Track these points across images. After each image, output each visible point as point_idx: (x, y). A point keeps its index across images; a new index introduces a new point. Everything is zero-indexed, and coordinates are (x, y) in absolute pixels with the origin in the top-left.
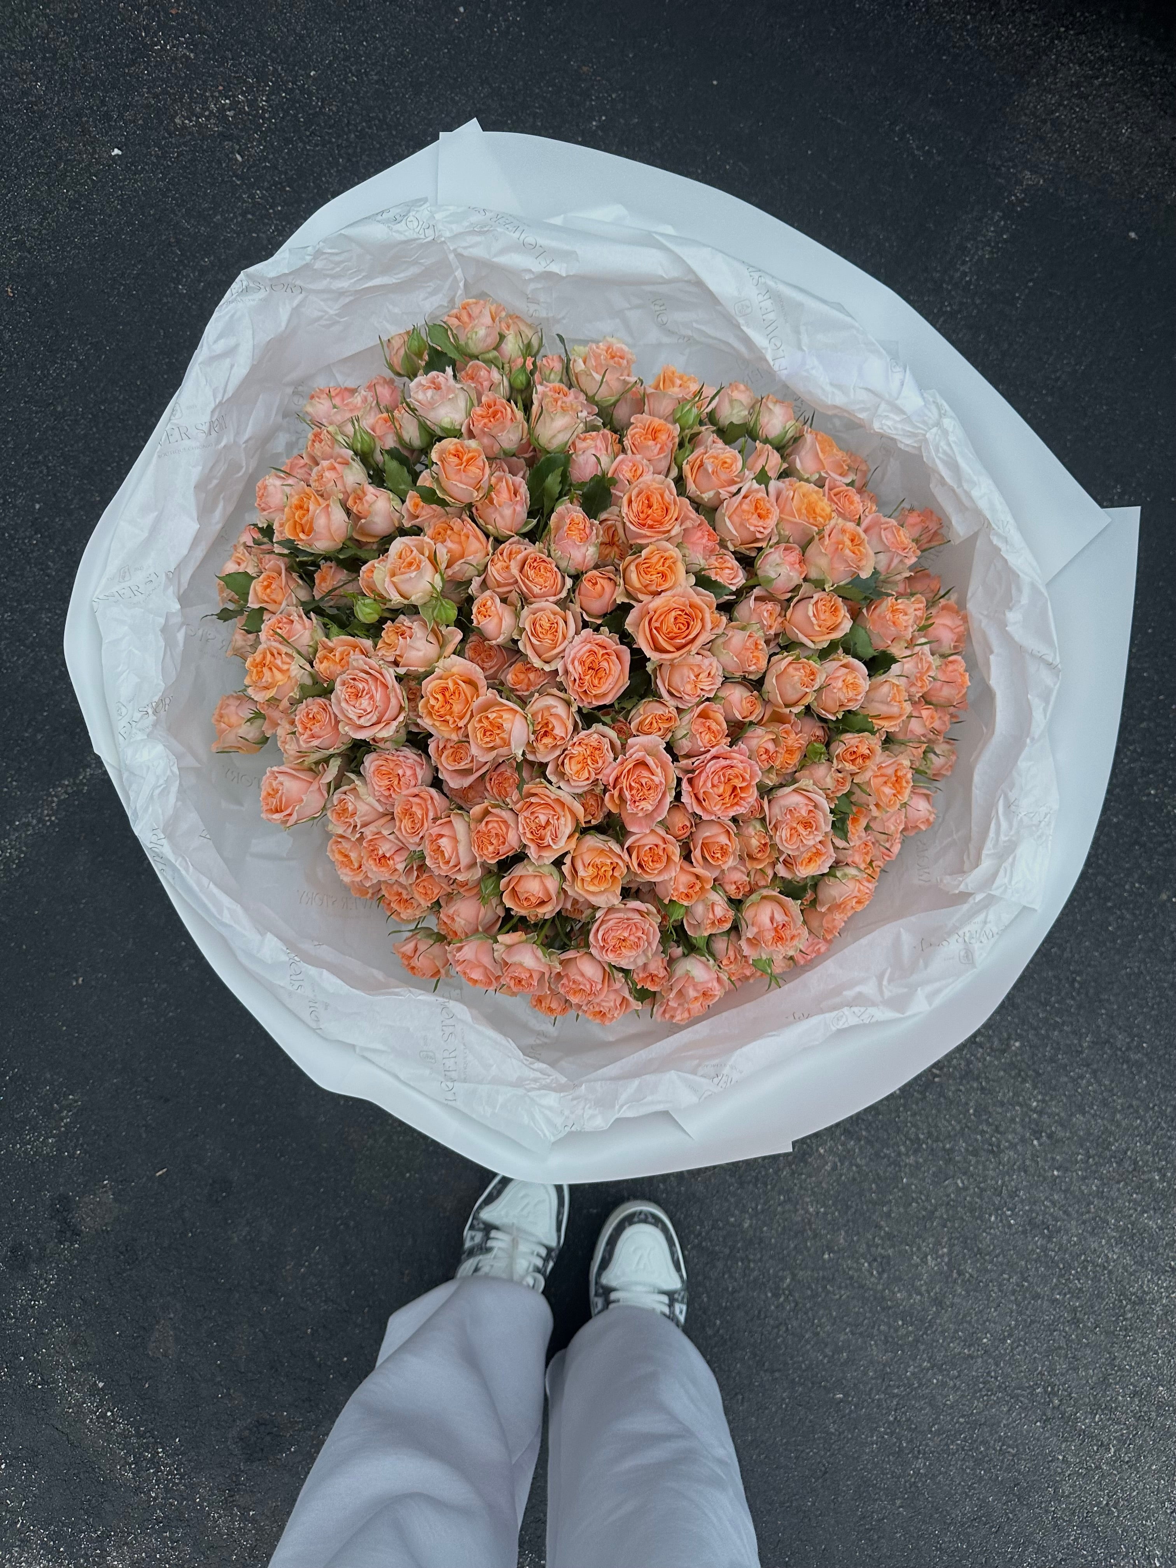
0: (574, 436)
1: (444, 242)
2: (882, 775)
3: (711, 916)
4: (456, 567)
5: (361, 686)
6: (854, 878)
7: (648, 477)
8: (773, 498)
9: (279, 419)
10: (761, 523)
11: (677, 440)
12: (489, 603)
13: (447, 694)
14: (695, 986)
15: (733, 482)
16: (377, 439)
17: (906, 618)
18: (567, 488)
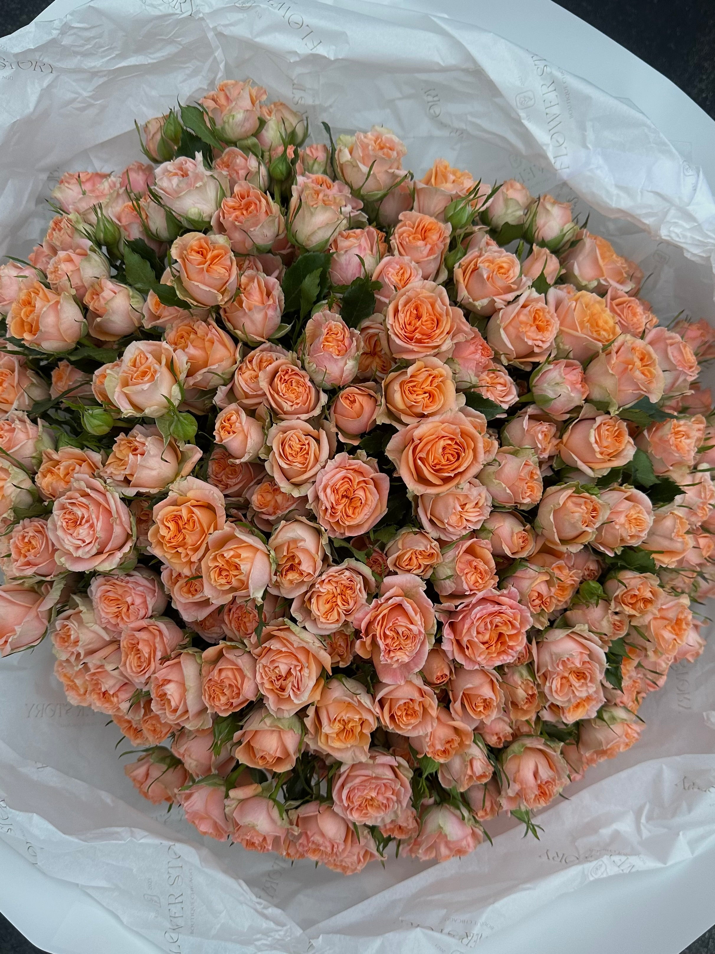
0: (336, 234)
1: (202, 19)
2: (663, 618)
3: (469, 772)
4: (198, 377)
5: (79, 514)
6: (623, 720)
7: (416, 283)
8: (552, 308)
9: (32, 206)
10: (539, 337)
11: (448, 241)
12: (234, 418)
13: (180, 522)
14: (447, 844)
15: (509, 290)
16: (122, 229)
17: (688, 441)
18: (326, 291)
